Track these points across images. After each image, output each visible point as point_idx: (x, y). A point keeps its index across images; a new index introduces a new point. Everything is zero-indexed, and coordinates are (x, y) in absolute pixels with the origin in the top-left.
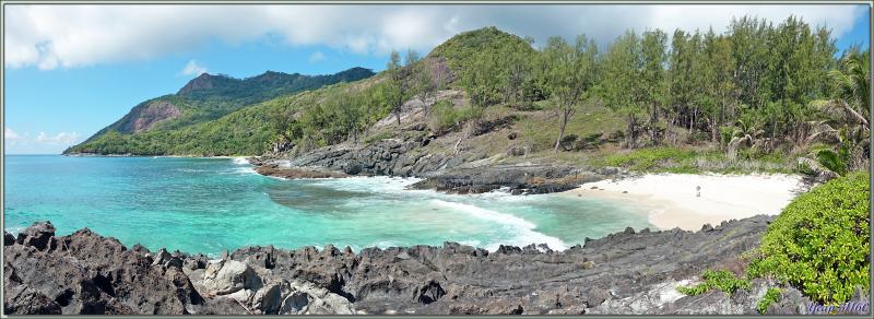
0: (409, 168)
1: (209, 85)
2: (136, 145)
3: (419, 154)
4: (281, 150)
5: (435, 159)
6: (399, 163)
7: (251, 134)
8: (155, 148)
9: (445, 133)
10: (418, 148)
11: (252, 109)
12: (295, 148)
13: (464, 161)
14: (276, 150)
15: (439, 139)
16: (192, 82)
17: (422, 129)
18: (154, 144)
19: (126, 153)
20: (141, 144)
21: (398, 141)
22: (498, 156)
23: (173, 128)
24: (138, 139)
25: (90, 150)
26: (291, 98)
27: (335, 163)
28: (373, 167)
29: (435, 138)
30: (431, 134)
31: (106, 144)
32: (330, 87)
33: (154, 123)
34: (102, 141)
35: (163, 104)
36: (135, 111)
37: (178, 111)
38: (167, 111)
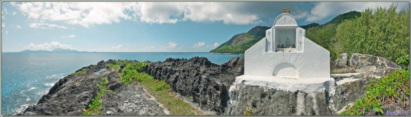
2: (232, 50)
19: (229, 53)
24: (233, 48)
33: (239, 42)
34: (221, 49)
35: (242, 36)
36: (233, 38)
37: (247, 39)
38: (243, 38)
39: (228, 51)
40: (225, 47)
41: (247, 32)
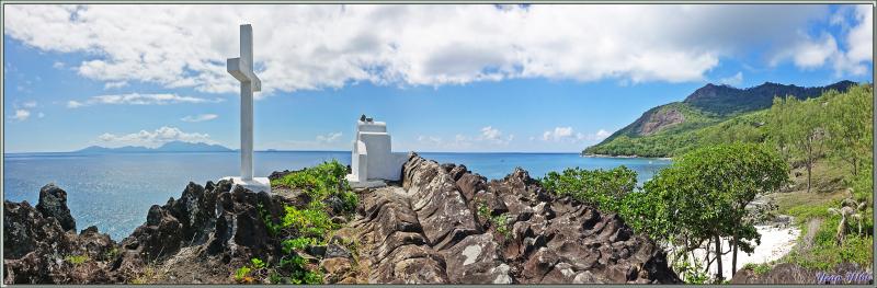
1: (713, 94)
2: (641, 148)
8: (658, 151)
16: (697, 92)
18: (657, 147)
19: (632, 155)
23: (677, 132)
24: (644, 142)
25: (602, 152)
31: (615, 147)
33: (661, 127)
34: (613, 144)
35: (670, 111)
36: (646, 116)
37: (682, 118)
38: (672, 117)
39: (629, 151)
40: (621, 139)
41: (682, 100)
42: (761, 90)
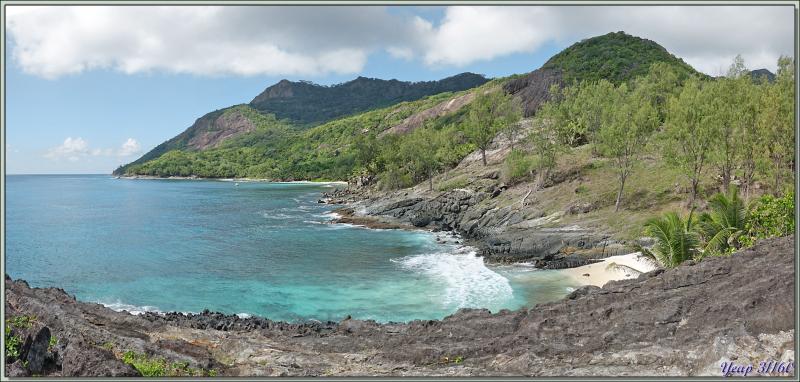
0: (475, 222)
1: (289, 94)
2: (201, 165)
3: (486, 207)
4: (365, 184)
5: (501, 214)
6: (466, 217)
7: (338, 153)
8: (225, 169)
9: (517, 183)
10: (487, 200)
11: (340, 122)
12: (379, 183)
13: (524, 218)
14: (359, 183)
15: (510, 190)
16: (268, 90)
17: (496, 178)
18: (223, 165)
19: (190, 175)
20: (207, 163)
21: (469, 191)
22: (556, 214)
23: (246, 144)
24: (204, 158)
25: (147, 171)
26: (386, 110)
27: (406, 213)
28: (441, 219)
29: (506, 188)
30: (502, 185)
31: (166, 165)
32: (431, 97)
33: (224, 138)
34: (160, 160)
35: (233, 116)
36: (200, 123)
37: (251, 126)
38: (239, 124)
39: (185, 170)
40: (173, 154)
41: (248, 102)
42: (352, 87)
